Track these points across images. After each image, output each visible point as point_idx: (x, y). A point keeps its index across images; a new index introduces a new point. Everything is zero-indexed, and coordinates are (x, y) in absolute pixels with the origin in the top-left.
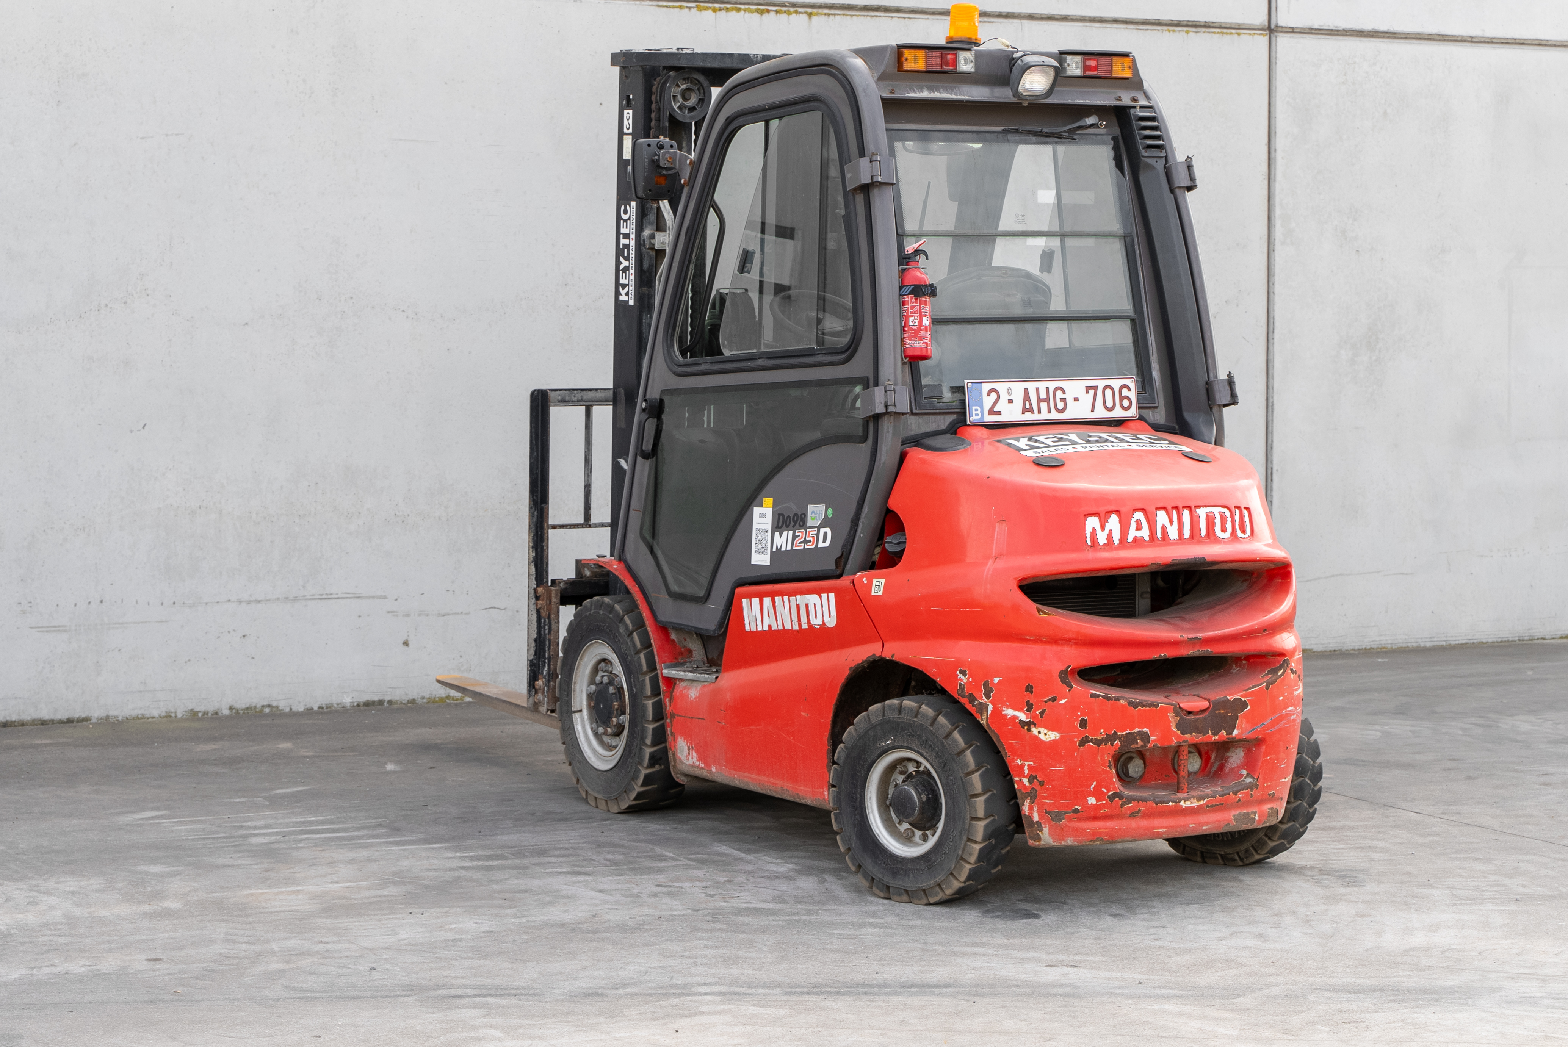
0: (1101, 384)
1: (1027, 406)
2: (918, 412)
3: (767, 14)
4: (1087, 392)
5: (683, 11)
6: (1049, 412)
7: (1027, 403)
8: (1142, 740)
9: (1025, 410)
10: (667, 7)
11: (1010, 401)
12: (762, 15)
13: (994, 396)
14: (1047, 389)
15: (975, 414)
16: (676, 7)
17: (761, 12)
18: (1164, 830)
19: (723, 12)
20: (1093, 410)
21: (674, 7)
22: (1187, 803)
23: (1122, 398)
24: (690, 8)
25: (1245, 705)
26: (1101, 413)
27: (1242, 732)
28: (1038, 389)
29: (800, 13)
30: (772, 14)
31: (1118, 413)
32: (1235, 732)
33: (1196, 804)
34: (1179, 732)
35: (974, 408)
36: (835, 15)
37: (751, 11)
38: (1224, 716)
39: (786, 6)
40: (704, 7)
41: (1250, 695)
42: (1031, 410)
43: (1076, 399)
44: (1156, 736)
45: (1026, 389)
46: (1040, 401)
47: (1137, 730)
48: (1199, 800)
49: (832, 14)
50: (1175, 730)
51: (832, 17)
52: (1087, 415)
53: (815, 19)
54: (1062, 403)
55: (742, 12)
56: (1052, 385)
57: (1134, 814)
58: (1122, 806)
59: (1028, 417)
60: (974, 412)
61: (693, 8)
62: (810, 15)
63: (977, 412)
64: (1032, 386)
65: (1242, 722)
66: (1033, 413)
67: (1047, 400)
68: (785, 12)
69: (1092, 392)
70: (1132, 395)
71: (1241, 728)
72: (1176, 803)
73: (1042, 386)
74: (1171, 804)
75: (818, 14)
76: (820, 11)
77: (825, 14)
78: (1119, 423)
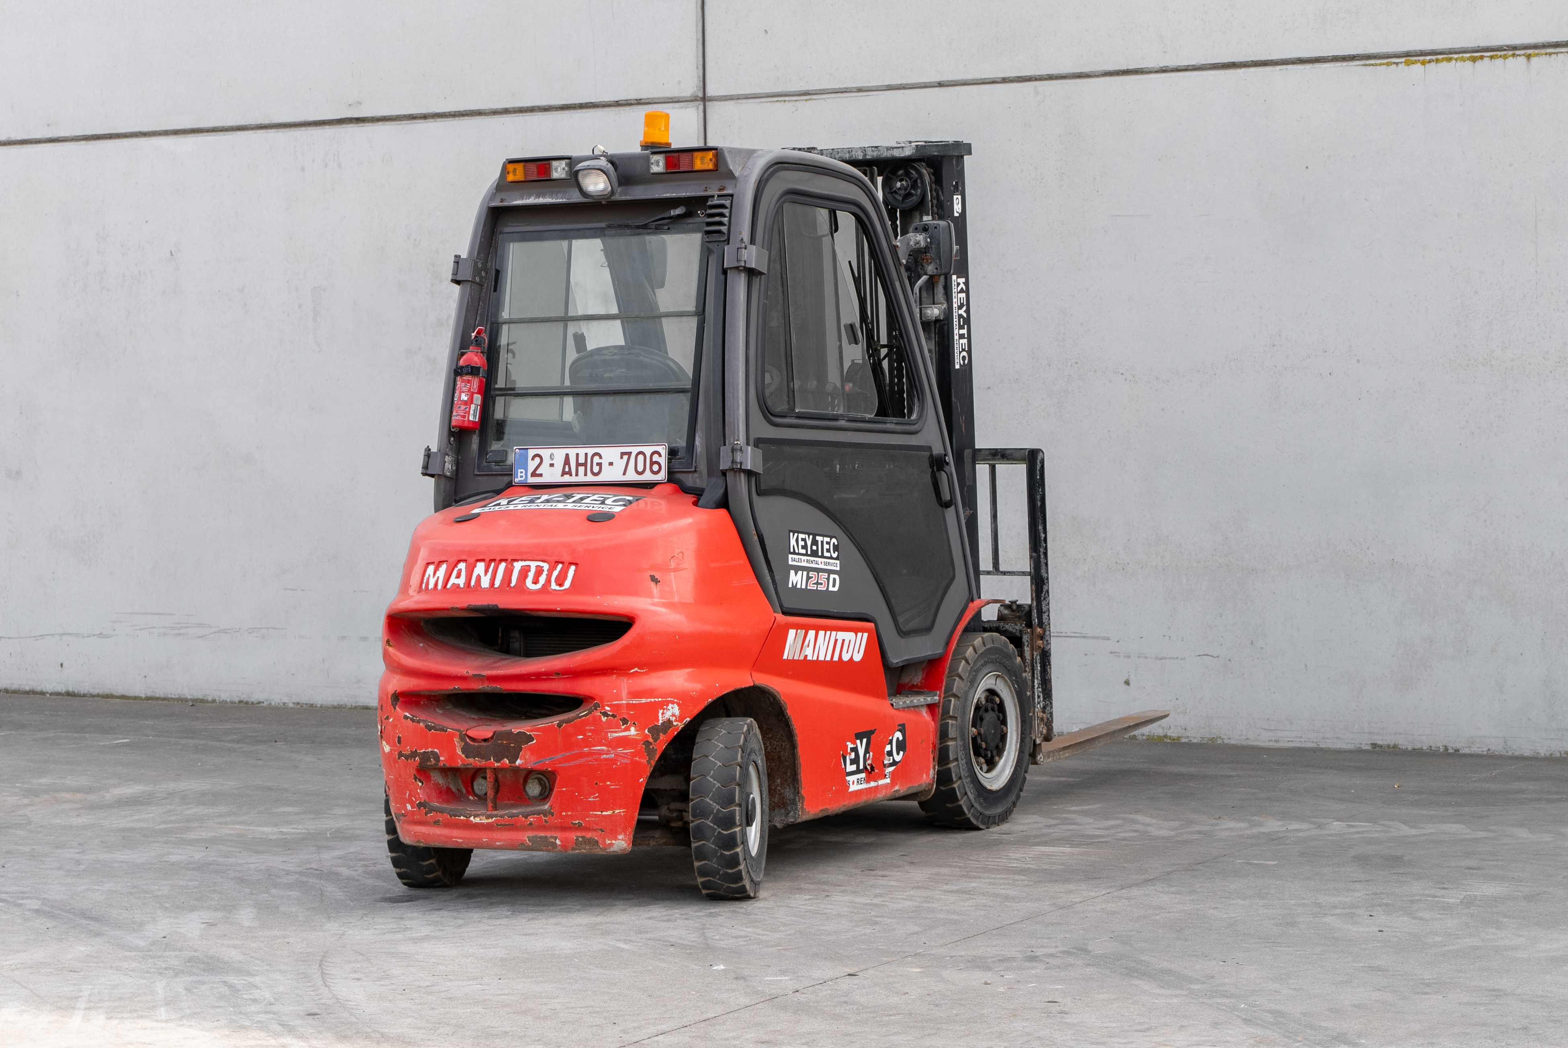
0: (635, 450)
1: (567, 470)
2: (478, 473)
3: (1480, 60)
4: (622, 458)
5: (1390, 67)
6: (586, 475)
7: (567, 466)
8: (434, 759)
9: (564, 473)
10: (1373, 65)
11: (552, 465)
12: (1474, 62)
13: (537, 460)
14: (586, 454)
15: (520, 476)
16: (1384, 64)
17: (1474, 60)
18: (461, 841)
19: (1433, 64)
20: (624, 474)
21: (1381, 64)
22: (476, 819)
23: (652, 463)
24: (1397, 64)
25: (530, 738)
26: (632, 476)
27: (526, 762)
28: (577, 454)
29: (1518, 55)
30: (1486, 60)
31: (648, 477)
32: (518, 762)
33: (485, 821)
34: (463, 756)
35: (519, 471)
36: (1557, 53)
37: (1463, 60)
38: (507, 747)
39: (1505, 50)
40: (1411, 61)
41: (537, 730)
42: (569, 473)
43: (611, 464)
44: (444, 756)
45: (567, 455)
46: (578, 465)
47: (430, 750)
48: (487, 818)
49: (1553, 53)
50: (460, 753)
51: (1554, 56)
52: (619, 477)
53: (1534, 60)
54: (598, 467)
55: (1454, 61)
56: (591, 451)
57: (436, 823)
58: (426, 814)
59: (567, 479)
60: (519, 475)
61: (1401, 63)
62: (1528, 57)
63: (521, 474)
64: (572, 452)
65: (525, 754)
66: (571, 475)
67: (585, 464)
68: (1501, 56)
69: (626, 457)
70: (663, 460)
71: (525, 759)
72: (467, 817)
73: (582, 451)
74: (462, 818)
75: (1537, 55)
76: (1543, 51)
77: (1546, 54)
78: (649, 486)
